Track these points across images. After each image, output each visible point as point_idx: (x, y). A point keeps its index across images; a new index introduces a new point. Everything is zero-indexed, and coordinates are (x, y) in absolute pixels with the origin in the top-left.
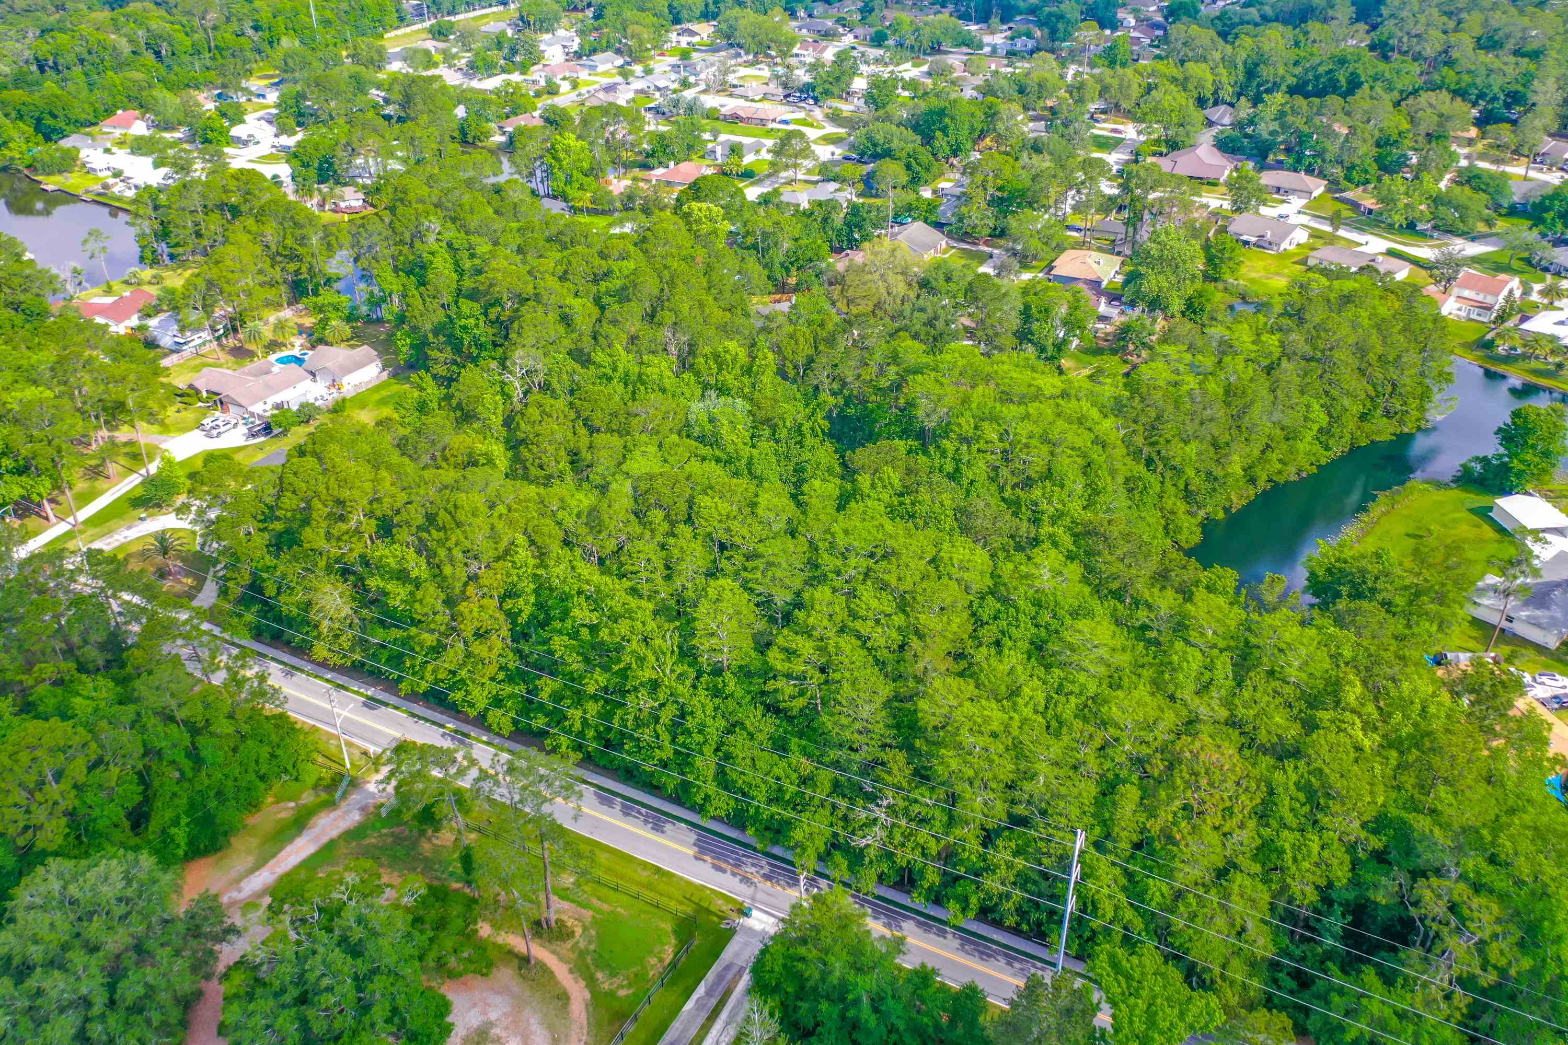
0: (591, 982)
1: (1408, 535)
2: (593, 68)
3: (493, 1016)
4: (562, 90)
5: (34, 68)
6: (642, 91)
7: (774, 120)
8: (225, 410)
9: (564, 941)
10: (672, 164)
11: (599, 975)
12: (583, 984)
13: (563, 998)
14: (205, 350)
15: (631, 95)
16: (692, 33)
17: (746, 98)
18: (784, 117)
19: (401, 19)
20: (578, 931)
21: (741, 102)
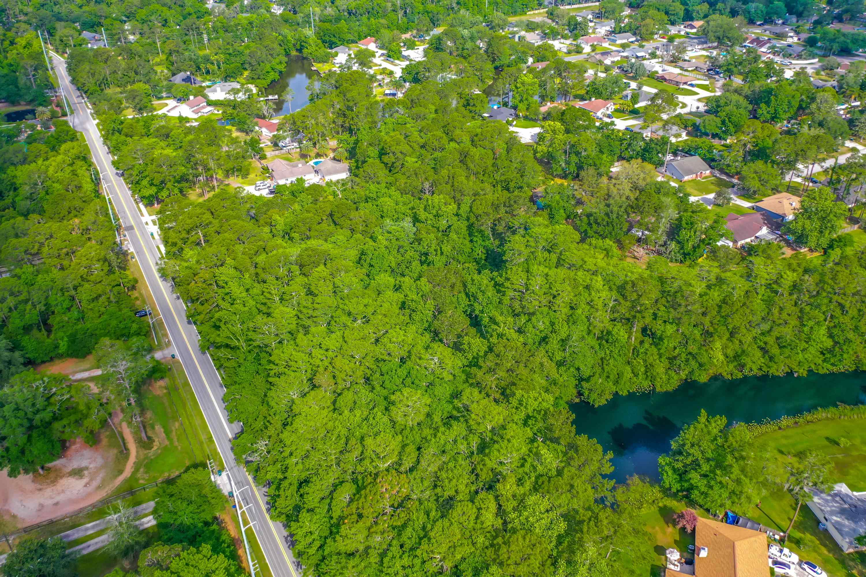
0: (136, 470)
1: (827, 439)
2: (615, 41)
3: (91, 466)
4: (584, 51)
5: (346, 14)
6: (627, 57)
7: (685, 83)
8: (272, 180)
9: (146, 449)
10: (593, 99)
11: (142, 470)
12: (133, 470)
13: (121, 472)
14: (292, 152)
15: (619, 58)
16: (693, 27)
17: (682, 68)
18: (694, 82)
19: (540, 5)
20: (155, 448)
21: (677, 71)
